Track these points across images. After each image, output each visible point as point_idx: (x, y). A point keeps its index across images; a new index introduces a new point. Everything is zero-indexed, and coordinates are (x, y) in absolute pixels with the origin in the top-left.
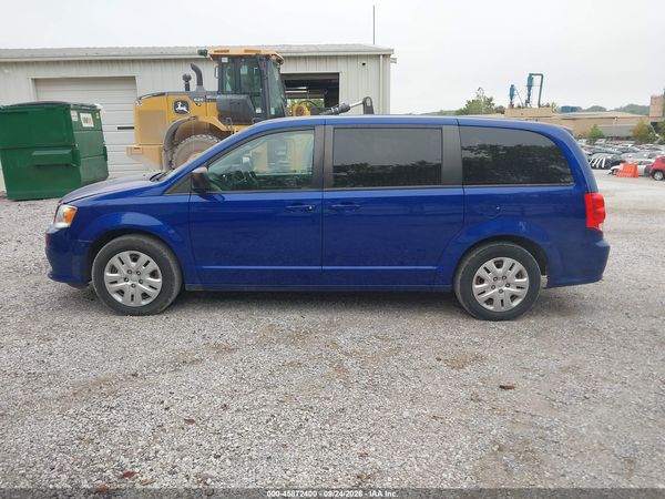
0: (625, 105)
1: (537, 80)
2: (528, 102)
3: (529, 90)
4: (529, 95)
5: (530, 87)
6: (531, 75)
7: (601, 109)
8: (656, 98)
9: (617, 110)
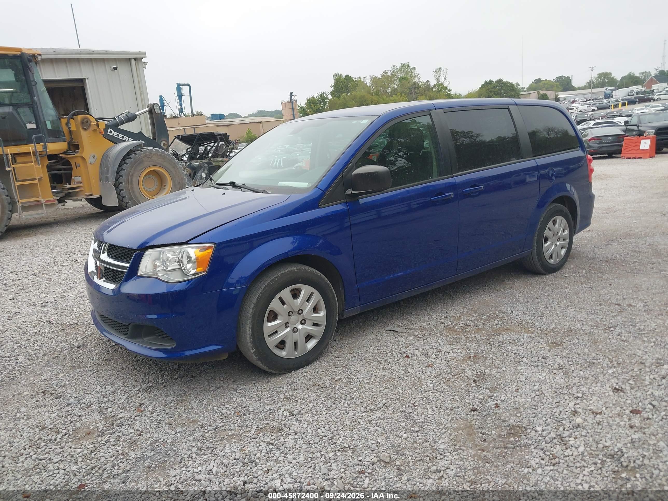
0: (255, 111)
1: (185, 90)
2: (181, 111)
3: (180, 99)
4: (181, 105)
5: (180, 96)
6: (179, 85)
7: (238, 116)
8: (285, 103)
9: (250, 116)
